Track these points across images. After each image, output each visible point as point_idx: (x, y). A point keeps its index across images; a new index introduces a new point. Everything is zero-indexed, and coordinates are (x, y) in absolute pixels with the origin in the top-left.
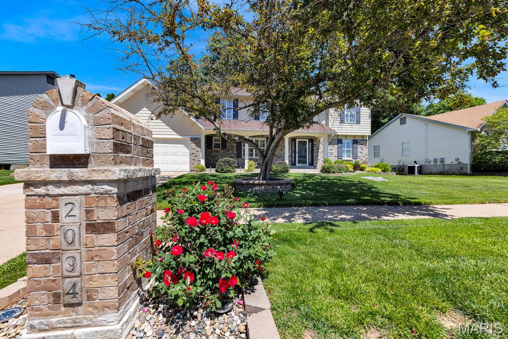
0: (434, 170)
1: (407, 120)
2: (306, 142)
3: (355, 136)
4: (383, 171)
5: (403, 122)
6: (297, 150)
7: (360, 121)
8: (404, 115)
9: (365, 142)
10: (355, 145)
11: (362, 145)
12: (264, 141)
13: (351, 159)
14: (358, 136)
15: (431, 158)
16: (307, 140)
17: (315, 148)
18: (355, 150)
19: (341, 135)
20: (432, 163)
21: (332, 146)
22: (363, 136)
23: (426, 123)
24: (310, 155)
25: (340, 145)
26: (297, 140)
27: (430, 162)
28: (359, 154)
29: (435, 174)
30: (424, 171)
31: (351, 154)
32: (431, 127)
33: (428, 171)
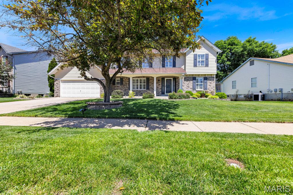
0: (275, 97)
1: (255, 62)
2: (171, 80)
3: (205, 75)
4: (220, 98)
5: (252, 63)
6: (165, 85)
7: (208, 65)
8: (252, 59)
9: (213, 79)
10: (206, 81)
11: (211, 80)
12: (145, 80)
13: (202, 90)
14: (208, 75)
15: (272, 89)
16: (172, 79)
17: (177, 83)
18: (205, 84)
19: (195, 75)
20: (273, 92)
21: (189, 81)
22: (212, 75)
23: (269, 63)
24: (174, 87)
25: (194, 81)
26: (166, 79)
27: (271, 92)
28: (208, 87)
29: (275, 100)
30: (266, 98)
31: (203, 87)
32: (273, 66)
33: (270, 98)
